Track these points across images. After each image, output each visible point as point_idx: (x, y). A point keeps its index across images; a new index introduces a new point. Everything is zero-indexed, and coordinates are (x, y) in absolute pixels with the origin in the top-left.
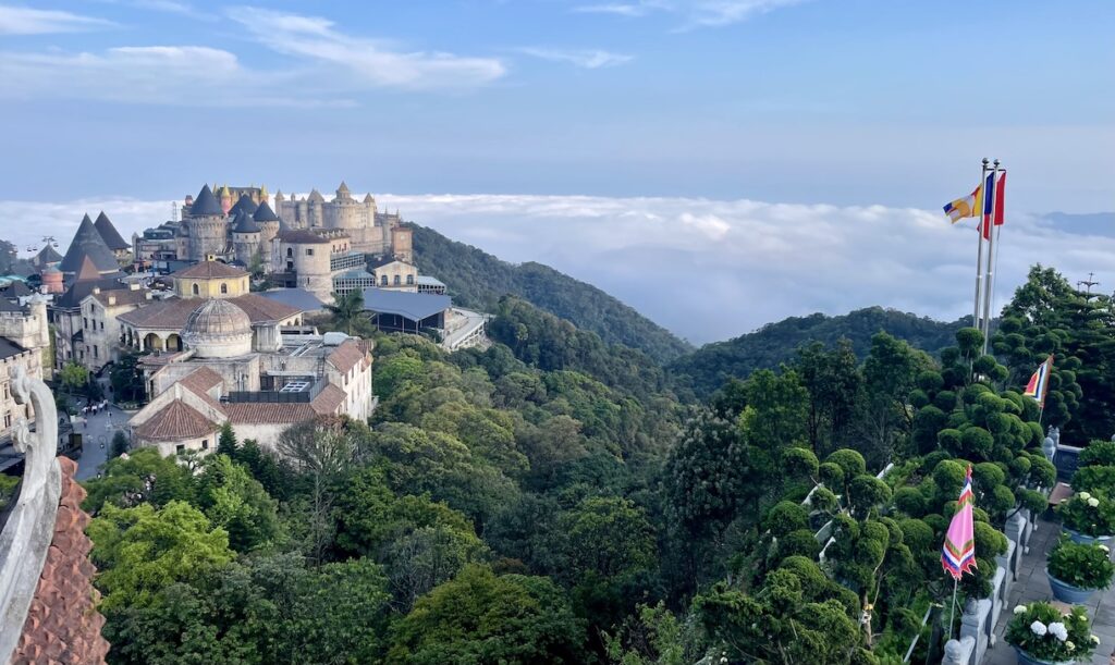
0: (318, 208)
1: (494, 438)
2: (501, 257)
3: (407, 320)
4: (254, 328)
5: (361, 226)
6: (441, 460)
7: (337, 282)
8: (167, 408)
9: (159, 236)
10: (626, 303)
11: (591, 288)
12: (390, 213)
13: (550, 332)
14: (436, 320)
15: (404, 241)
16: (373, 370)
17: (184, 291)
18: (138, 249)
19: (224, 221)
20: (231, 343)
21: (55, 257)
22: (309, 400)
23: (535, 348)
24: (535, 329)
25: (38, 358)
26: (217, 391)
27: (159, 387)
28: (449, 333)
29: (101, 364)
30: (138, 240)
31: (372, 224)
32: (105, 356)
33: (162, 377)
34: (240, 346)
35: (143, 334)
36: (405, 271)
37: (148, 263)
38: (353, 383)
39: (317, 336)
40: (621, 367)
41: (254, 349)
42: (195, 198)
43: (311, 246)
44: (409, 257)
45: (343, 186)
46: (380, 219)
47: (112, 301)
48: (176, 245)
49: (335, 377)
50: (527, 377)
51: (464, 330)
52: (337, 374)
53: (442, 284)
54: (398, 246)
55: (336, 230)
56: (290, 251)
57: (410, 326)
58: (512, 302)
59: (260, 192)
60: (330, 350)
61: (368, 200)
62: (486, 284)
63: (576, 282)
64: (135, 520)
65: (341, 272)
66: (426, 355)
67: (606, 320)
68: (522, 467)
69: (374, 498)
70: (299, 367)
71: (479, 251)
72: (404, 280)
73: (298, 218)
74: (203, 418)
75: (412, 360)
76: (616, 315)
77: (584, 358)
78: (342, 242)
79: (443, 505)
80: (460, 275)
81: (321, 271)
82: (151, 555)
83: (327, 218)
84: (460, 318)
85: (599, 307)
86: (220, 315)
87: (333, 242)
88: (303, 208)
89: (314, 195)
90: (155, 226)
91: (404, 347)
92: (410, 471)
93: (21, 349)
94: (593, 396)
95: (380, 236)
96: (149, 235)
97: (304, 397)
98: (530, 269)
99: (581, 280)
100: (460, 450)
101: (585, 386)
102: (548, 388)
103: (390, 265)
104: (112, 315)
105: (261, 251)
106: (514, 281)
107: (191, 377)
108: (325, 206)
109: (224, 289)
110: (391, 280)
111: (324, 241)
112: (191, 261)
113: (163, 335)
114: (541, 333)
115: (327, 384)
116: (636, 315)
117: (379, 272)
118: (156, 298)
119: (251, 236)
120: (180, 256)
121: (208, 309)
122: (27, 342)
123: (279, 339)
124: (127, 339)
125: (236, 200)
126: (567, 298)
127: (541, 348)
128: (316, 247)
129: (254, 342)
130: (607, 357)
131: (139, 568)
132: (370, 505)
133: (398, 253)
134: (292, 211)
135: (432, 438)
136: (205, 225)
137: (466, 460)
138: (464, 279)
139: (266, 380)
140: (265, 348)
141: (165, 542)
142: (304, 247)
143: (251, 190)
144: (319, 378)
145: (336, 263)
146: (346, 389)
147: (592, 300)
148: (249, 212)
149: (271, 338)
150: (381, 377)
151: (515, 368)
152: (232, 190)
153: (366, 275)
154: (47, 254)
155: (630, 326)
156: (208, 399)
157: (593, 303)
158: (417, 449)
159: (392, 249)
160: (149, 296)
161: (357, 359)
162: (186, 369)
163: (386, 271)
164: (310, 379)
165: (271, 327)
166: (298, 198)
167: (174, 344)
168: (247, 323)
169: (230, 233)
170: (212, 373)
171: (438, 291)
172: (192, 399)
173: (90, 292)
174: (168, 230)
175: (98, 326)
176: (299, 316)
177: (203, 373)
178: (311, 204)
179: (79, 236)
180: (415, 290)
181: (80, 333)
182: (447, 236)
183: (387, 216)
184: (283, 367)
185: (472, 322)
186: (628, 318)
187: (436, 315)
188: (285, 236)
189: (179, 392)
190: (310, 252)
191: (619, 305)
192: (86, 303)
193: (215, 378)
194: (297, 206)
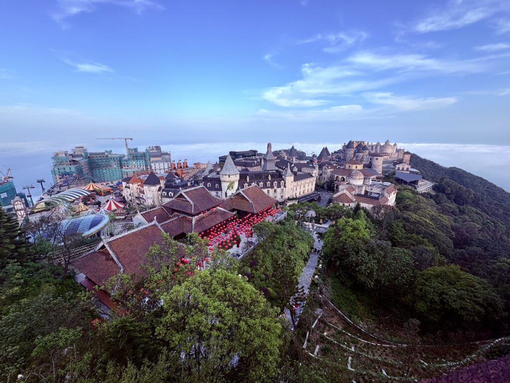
0: (379, 147)
1: (442, 224)
2: (441, 164)
3: (404, 181)
4: (364, 178)
5: (391, 152)
6: (423, 226)
7: (383, 168)
8: (342, 194)
9: (337, 153)
10: (498, 185)
11: (481, 178)
12: (401, 149)
13: (461, 192)
14: (415, 182)
15: (407, 157)
16: (397, 195)
17: (347, 167)
18: (332, 156)
19: (354, 150)
20: (358, 181)
21: (316, 157)
22: (378, 199)
23: (453, 196)
24: (454, 190)
25: (315, 179)
26: (354, 193)
27: (340, 189)
28: (418, 187)
29: (325, 182)
30: (332, 153)
31: (395, 152)
32: (326, 180)
33: (341, 187)
34: (360, 182)
35: (336, 176)
36: (406, 166)
37: (334, 159)
38: (391, 197)
39: (381, 182)
40: (493, 209)
41: (364, 184)
42: (347, 144)
43: (377, 157)
44: (408, 162)
45: (388, 141)
46: (398, 151)
47: (330, 168)
48: (341, 155)
49: (386, 195)
50: (451, 206)
51: (424, 186)
52: (387, 194)
53: (418, 171)
54: (405, 159)
55: (384, 153)
56: (371, 158)
57: (405, 183)
58: (446, 180)
59: (363, 142)
60: (386, 187)
61: (395, 145)
62: (433, 173)
63: (473, 176)
64: (349, 222)
65: (385, 165)
66: (413, 193)
67: (486, 191)
68: (452, 235)
69: (399, 231)
70: (376, 190)
71: (432, 162)
72: (405, 169)
73: (372, 149)
74: (350, 199)
75: (409, 193)
76: (492, 189)
77: (476, 203)
78: (387, 157)
79: (425, 240)
80: (423, 169)
81: (379, 164)
82: (352, 231)
83: (381, 150)
84: (423, 182)
85: (484, 185)
86: (357, 174)
87: (384, 157)
88: (374, 147)
89: (378, 143)
90: (337, 150)
91: (406, 189)
92: (412, 227)
93: (312, 176)
94: (480, 217)
95: (397, 156)
96: (335, 152)
97: (377, 199)
98: (453, 169)
99: (476, 175)
100: (431, 225)
101: (476, 213)
102: (460, 211)
103: (401, 164)
104: (329, 171)
105: (363, 158)
106: (445, 173)
107: (348, 188)
108: (381, 146)
109: (356, 167)
110: (401, 169)
111: (382, 156)
112: (344, 160)
113: (340, 177)
114: (457, 192)
115: (384, 196)
116: (503, 191)
117: (397, 166)
118: (339, 168)
119: (360, 154)
120: (342, 158)
121: (354, 172)
122: (314, 175)
123: (371, 182)
124: (332, 177)
125: (357, 145)
126: (468, 181)
127: (455, 197)
128: (379, 158)
129: (364, 182)
130: (487, 204)
131: (349, 233)
132: (397, 232)
133: (404, 161)
134: (371, 147)
135: (420, 219)
136: (349, 151)
137: (433, 228)
138: (425, 170)
139: (366, 192)
140: (367, 184)
141: (355, 229)
142: (376, 157)
143: (361, 142)
144: (381, 194)
145: (384, 163)
146: (389, 198)
147: (481, 183)
148: (361, 147)
149: (369, 181)
150: (398, 196)
151: (446, 202)
152: (356, 142)
153: (392, 166)
154: (314, 156)
155: (499, 195)
156: (352, 194)
157: (481, 184)
158: (415, 221)
159: (403, 159)
160: (337, 167)
161: (393, 190)
162: (347, 186)
163: (401, 166)
164: (378, 194)
165: (369, 179)
166: (373, 144)
167: (342, 180)
168: (363, 177)
169: (355, 153)
170: (353, 188)
171: (417, 173)
172: (348, 193)
173: (325, 165)
174: (339, 151)
175: (326, 173)
176: (375, 176)
177: (351, 188)
178: (377, 146)
179: (322, 152)
180: (409, 172)
181: (321, 174)
182: (421, 157)
183: (400, 150)
184: (372, 190)
185: (427, 184)
186: (498, 191)
187: (415, 181)
188: (370, 154)
189: (345, 191)
190: (377, 159)
191: (495, 186)
192: (324, 168)
193: (354, 190)
194: (373, 146)
